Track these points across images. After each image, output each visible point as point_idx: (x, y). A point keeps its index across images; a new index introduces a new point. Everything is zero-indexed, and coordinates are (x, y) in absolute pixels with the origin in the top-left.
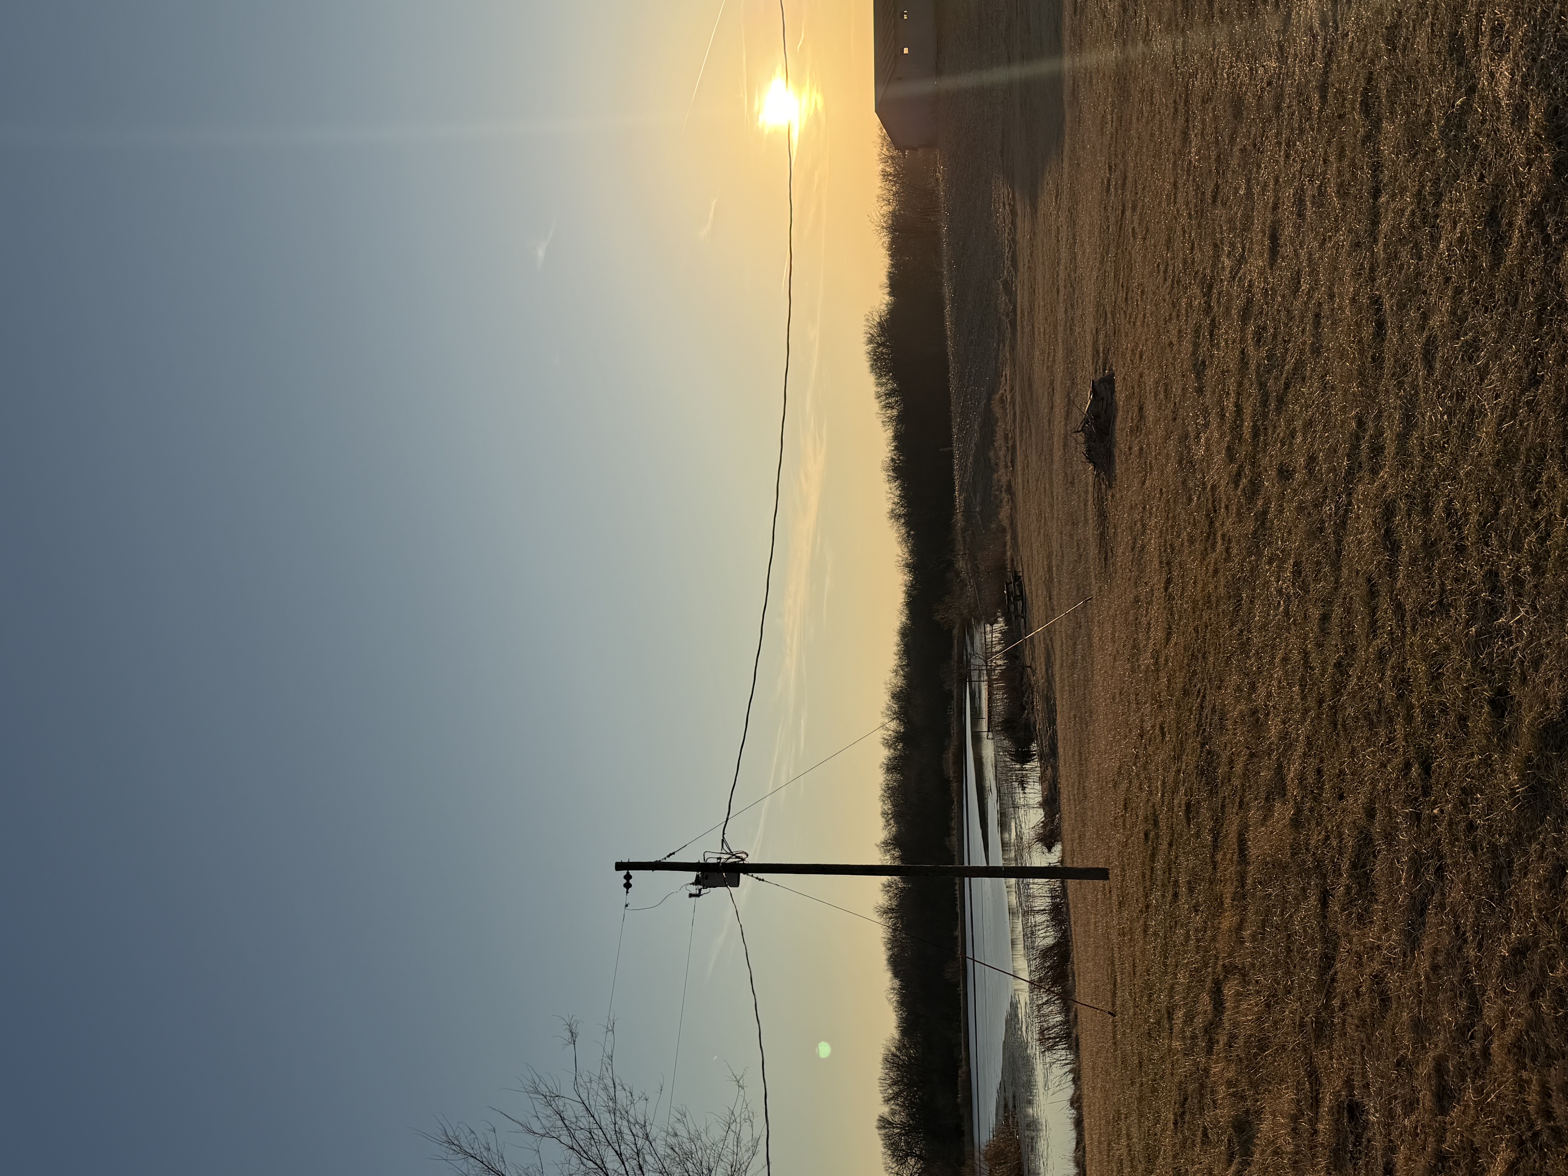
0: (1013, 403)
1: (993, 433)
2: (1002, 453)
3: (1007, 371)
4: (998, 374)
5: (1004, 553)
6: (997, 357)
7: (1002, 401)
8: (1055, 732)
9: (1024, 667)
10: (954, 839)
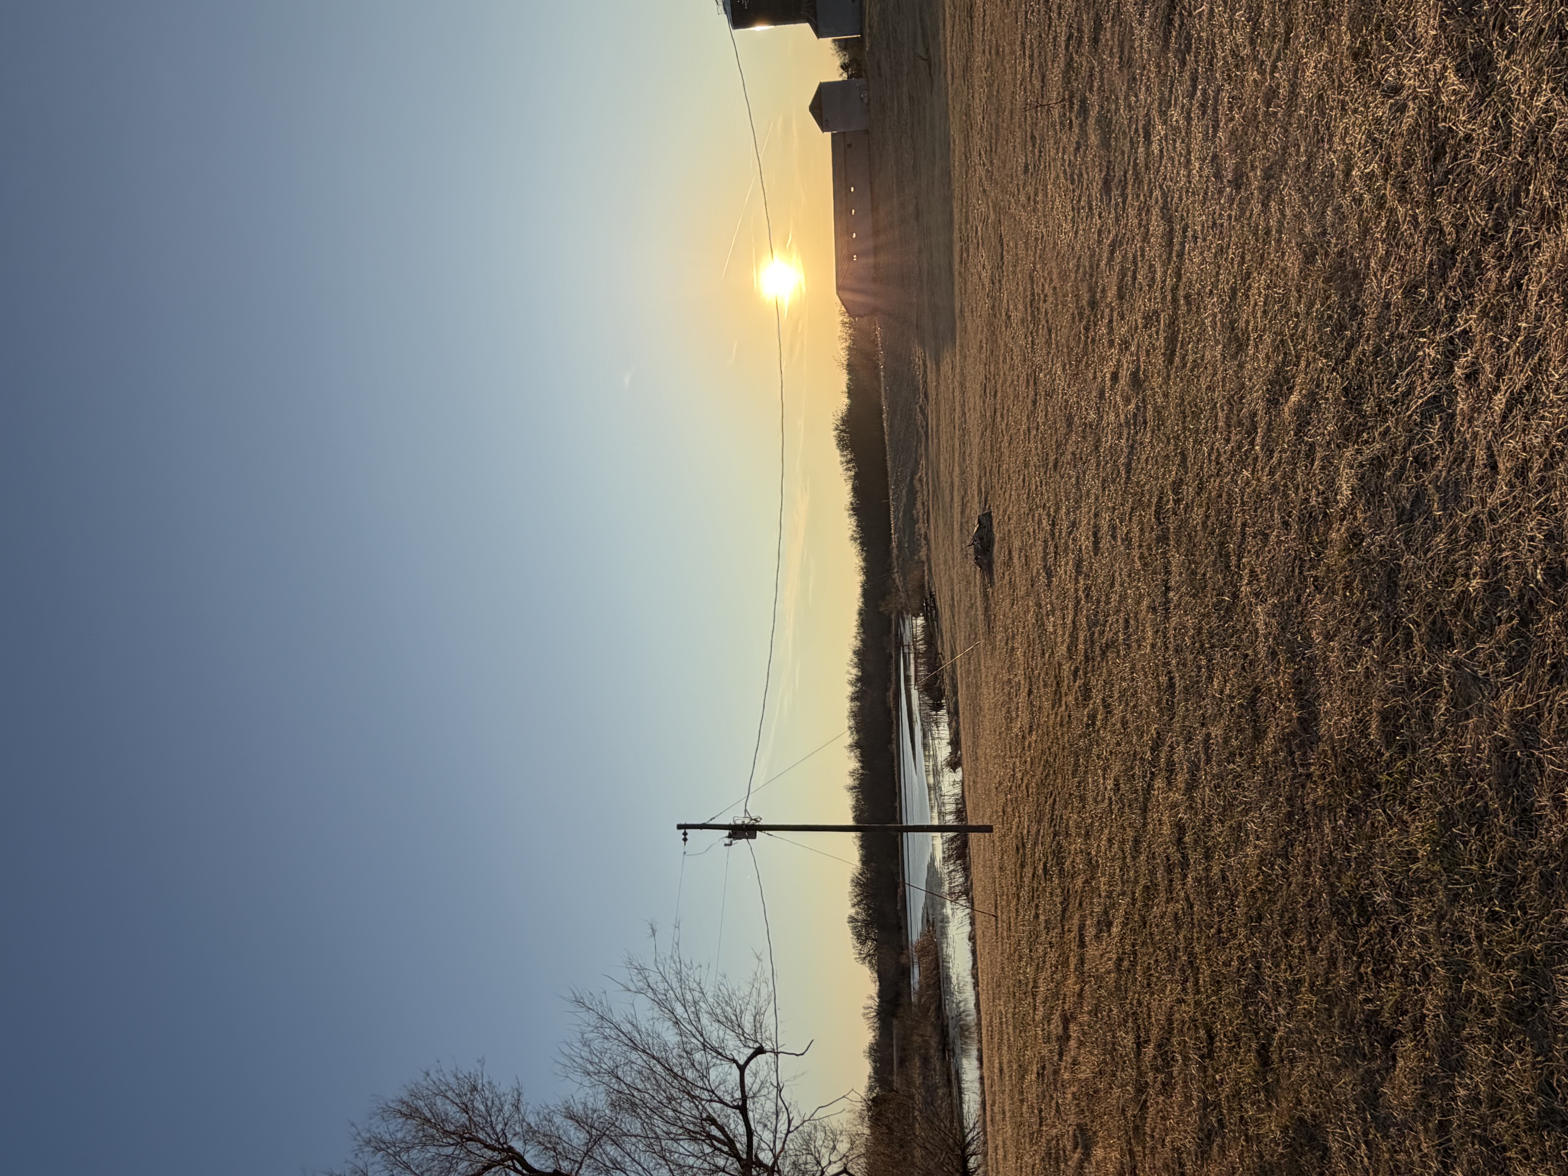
0: (927, 483)
1: (915, 499)
2: (921, 514)
3: (923, 462)
4: (917, 463)
5: (923, 577)
6: (916, 451)
7: (921, 480)
8: (957, 701)
9: (937, 654)
10: (894, 746)
